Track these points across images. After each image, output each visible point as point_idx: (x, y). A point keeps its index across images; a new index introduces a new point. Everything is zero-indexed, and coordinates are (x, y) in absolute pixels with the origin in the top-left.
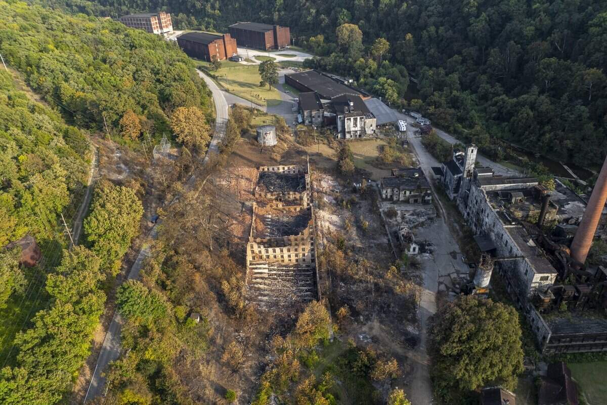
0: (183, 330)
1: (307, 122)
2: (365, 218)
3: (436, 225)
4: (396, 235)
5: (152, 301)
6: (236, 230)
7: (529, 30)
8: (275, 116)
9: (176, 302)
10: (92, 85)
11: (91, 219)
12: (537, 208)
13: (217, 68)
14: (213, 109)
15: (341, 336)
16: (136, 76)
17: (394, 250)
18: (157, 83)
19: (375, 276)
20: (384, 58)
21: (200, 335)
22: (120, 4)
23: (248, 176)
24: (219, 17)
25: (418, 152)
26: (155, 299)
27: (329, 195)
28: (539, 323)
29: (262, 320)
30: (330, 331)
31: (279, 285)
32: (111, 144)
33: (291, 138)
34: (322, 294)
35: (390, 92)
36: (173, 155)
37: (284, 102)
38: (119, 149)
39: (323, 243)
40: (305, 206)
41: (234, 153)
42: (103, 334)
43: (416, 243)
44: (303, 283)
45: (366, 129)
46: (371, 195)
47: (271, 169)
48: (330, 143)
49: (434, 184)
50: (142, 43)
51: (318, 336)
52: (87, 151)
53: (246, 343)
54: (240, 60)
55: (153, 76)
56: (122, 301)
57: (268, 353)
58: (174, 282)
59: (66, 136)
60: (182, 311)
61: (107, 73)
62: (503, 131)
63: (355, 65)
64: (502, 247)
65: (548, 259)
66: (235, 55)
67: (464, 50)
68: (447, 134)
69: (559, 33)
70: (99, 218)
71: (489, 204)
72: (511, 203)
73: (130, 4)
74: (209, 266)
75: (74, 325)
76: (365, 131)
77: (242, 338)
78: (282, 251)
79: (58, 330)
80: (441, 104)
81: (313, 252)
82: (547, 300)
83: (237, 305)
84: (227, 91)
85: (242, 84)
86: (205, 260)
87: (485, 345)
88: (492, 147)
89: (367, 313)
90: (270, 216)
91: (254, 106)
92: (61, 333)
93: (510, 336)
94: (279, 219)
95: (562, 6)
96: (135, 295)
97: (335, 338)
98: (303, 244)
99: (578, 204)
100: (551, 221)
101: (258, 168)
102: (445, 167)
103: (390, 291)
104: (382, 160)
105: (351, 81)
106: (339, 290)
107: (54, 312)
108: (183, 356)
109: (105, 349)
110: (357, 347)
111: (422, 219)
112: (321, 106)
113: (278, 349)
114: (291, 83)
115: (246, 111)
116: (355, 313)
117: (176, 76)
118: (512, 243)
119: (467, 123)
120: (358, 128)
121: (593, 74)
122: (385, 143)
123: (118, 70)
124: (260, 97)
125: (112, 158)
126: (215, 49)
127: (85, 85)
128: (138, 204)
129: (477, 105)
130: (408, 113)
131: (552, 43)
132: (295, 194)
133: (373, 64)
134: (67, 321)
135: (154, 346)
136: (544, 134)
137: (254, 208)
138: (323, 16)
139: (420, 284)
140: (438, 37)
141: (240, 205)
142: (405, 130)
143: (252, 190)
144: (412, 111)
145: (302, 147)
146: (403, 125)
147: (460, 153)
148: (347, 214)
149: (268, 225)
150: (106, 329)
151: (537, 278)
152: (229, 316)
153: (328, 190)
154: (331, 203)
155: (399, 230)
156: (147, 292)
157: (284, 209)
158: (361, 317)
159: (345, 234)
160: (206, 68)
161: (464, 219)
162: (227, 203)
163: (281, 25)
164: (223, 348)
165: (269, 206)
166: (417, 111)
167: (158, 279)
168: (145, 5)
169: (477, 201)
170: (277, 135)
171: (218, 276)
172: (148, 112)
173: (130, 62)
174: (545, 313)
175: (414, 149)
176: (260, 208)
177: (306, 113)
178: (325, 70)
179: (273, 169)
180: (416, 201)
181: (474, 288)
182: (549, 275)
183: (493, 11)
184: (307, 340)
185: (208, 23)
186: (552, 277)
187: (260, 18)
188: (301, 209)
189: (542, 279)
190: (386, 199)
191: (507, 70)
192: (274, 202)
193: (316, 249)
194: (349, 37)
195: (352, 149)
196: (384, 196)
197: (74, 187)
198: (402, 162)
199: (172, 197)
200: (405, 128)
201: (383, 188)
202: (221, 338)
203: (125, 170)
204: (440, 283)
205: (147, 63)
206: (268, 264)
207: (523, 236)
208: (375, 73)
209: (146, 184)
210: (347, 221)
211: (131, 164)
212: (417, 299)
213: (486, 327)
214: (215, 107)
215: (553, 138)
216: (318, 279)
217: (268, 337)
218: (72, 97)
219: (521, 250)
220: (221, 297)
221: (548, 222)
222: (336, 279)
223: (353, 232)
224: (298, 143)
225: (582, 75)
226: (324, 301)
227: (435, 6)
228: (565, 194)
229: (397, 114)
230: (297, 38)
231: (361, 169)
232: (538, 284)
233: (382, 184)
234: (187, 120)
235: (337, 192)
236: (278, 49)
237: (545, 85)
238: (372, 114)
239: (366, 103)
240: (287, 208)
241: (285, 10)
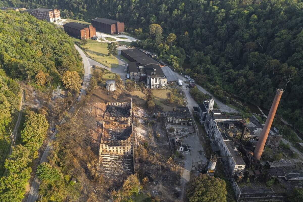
0: (68, 186)
1: (132, 78)
2: (158, 132)
3: (193, 137)
4: (173, 141)
5: (54, 173)
6: (95, 136)
7: (246, 36)
8: (115, 74)
9: (65, 173)
10: (20, 54)
11: (24, 131)
12: (240, 131)
13: (85, 44)
14: (83, 68)
15: (144, 191)
16: (43, 51)
17: (172, 149)
18: (54, 55)
19: (162, 162)
20: (174, 44)
21: (77, 189)
22: (31, 1)
23: (101, 107)
24: (86, 13)
25: (187, 97)
26: (55, 171)
27: (141, 119)
28: (237, 188)
29: (106, 183)
30: (139, 188)
31: (115, 165)
32: (31, 88)
33: (123, 87)
34: (136, 171)
35: (175, 63)
36: (62, 95)
37: (120, 65)
38: (34, 91)
39: (137, 144)
40: (129, 125)
41: (94, 95)
42: (29, 188)
43: (183, 146)
44: (127, 164)
45: (162, 84)
46: (162, 120)
47: (112, 104)
48: (143, 90)
49: (194, 115)
50: (46, 31)
51: (133, 191)
52: (19, 92)
53: (98, 193)
54: (97, 39)
55: (52, 51)
56: (40, 172)
57: (109, 198)
58: (64, 163)
59: (8, 84)
60: (68, 177)
61: (28, 49)
62: (230, 88)
63: (158, 47)
64: (222, 150)
65: (242, 157)
66: (94, 36)
67: (214, 43)
68: (202, 88)
69: (261, 38)
70: (29, 130)
71: (218, 129)
72: (228, 129)
73: (37, 2)
74: (81, 155)
75: (18, 184)
76: (161, 85)
77: (97, 191)
78: (117, 148)
79: (11, 186)
80: (200, 72)
81: (132, 149)
82: (240, 177)
83: (94, 175)
84: (90, 57)
85: (98, 54)
86: (79, 152)
87: (209, 198)
88: (224, 96)
89: (157, 180)
90: (111, 129)
91: (104, 67)
92: (13, 188)
93: (221, 194)
94: (116, 131)
95: (264, 24)
96: (46, 169)
97: (141, 192)
98: (128, 145)
99: (261, 130)
100: (247, 138)
101: (106, 103)
102: (199, 107)
103: (168, 169)
104: (169, 101)
105: (155, 55)
106: (144, 168)
107: (10, 178)
108: (68, 199)
109: (31, 195)
110: (151, 197)
111: (186, 134)
112: (139, 70)
113: (113, 197)
114: (124, 55)
115: (100, 70)
116: (151, 180)
117: (64, 51)
118: (227, 149)
119: (213, 82)
120: (158, 83)
121: (275, 62)
122: (171, 92)
123: (34, 47)
124: (108, 62)
125: (32, 96)
126: (84, 33)
127: (17, 54)
128: (46, 123)
129: (219, 72)
130: (184, 75)
131: (257, 43)
132: (124, 118)
133: (167, 47)
134: (15, 182)
135: (55, 194)
136: (250, 91)
137: (103, 125)
138: (142, 18)
139: (183, 167)
140: (202, 34)
141: (96, 123)
142: (181, 85)
143: (102, 115)
144: (186, 75)
145: (129, 92)
146: (180, 82)
147: (207, 101)
148: (150, 129)
149: (110, 134)
150: (31, 185)
151: (236, 167)
152: (91, 180)
153: (141, 116)
154: (142, 124)
155: (175, 139)
156: (52, 168)
157: (118, 126)
158: (154, 182)
159: (148, 140)
160: (79, 43)
161: (207, 134)
162: (90, 121)
163: (120, 21)
164: (87, 196)
165: (111, 124)
166: (188, 75)
167: (56, 161)
168: (45, 3)
169: (213, 127)
170: (116, 85)
171: (86, 160)
172: (50, 71)
173: (40, 42)
174: (240, 183)
175: (186, 96)
176: (106, 125)
177: (131, 74)
178: (142, 48)
179: (114, 104)
180: (184, 124)
181: (208, 170)
182: (242, 165)
183: (230, 23)
184: (128, 193)
185: (80, 16)
186: (243, 167)
187: (109, 15)
188: (127, 126)
189: (239, 167)
190: (170, 122)
191: (235, 55)
192: (114, 122)
193: (134, 148)
194: (156, 31)
195: (154, 94)
196: (169, 121)
197: (14, 112)
198: (179, 103)
199: (62, 118)
200: (181, 83)
201: (168, 117)
202: (86, 191)
203: (38, 103)
204: (193, 166)
205: (49, 43)
206: (110, 154)
207: (232, 146)
208: (168, 52)
209: (49, 111)
210: (149, 133)
211: (41, 99)
212: (181, 174)
213: (210, 190)
214: (84, 67)
215: (254, 94)
216: (134, 163)
217: (109, 191)
218: (9, 61)
219: (231, 153)
220: (87, 171)
221: (245, 138)
222: (143, 163)
223: (152, 139)
224: (127, 89)
225: (270, 62)
226: (136, 174)
227: (200, 18)
228: (255, 124)
229: (178, 76)
230: (128, 28)
231: (158, 106)
232: (237, 170)
233: (168, 115)
234: (71, 78)
235: (145, 117)
236: (117, 34)
237: (253, 65)
238: (165, 76)
239: (163, 69)
240: (120, 125)
241: (122, 12)
